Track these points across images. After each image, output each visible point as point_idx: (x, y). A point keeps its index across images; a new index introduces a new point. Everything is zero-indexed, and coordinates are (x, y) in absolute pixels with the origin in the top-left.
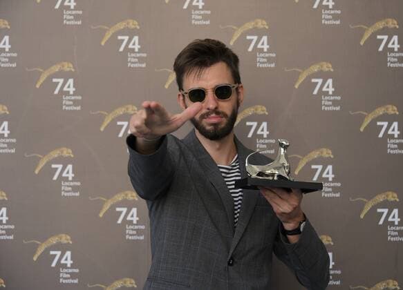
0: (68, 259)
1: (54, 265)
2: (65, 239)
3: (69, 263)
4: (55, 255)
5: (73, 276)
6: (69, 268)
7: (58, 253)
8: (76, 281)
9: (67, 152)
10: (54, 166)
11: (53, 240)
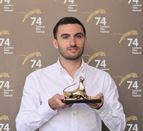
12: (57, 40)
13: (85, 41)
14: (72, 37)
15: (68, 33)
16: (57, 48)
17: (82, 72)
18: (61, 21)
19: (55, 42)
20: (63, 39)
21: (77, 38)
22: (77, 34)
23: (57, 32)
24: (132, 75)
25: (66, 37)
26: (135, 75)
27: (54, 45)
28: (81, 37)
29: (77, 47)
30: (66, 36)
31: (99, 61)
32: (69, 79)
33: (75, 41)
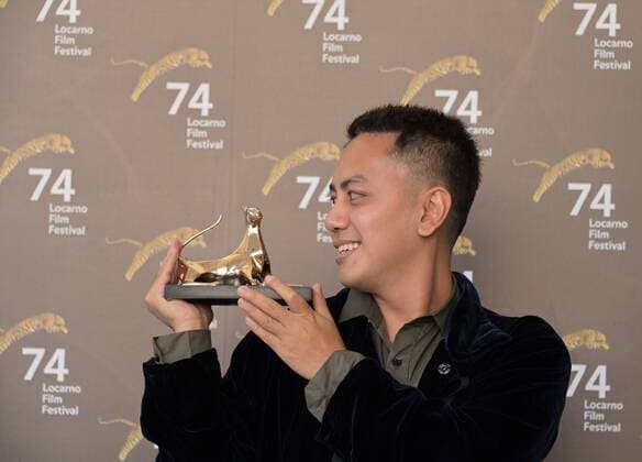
0: (58, 365)
1: (29, 376)
2: (54, 323)
3: (61, 372)
4: (33, 357)
5: (69, 400)
6: (60, 384)
7: (40, 353)
8: (75, 411)
9: (61, 144)
10: (33, 172)
11: (29, 326)
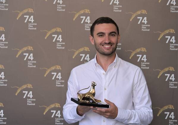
12: (93, 37)
13: (118, 38)
14: (107, 35)
15: (103, 32)
16: (93, 43)
17: (115, 66)
18: (98, 21)
19: (91, 38)
20: (99, 37)
21: (111, 36)
22: (111, 33)
23: (94, 30)
24: (169, 69)
25: (101, 36)
26: (172, 69)
27: (91, 41)
28: (114, 35)
29: (111, 44)
30: (101, 34)
31: (141, 56)
32: (102, 73)
33: (109, 39)
